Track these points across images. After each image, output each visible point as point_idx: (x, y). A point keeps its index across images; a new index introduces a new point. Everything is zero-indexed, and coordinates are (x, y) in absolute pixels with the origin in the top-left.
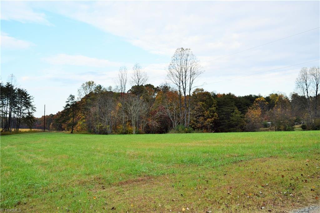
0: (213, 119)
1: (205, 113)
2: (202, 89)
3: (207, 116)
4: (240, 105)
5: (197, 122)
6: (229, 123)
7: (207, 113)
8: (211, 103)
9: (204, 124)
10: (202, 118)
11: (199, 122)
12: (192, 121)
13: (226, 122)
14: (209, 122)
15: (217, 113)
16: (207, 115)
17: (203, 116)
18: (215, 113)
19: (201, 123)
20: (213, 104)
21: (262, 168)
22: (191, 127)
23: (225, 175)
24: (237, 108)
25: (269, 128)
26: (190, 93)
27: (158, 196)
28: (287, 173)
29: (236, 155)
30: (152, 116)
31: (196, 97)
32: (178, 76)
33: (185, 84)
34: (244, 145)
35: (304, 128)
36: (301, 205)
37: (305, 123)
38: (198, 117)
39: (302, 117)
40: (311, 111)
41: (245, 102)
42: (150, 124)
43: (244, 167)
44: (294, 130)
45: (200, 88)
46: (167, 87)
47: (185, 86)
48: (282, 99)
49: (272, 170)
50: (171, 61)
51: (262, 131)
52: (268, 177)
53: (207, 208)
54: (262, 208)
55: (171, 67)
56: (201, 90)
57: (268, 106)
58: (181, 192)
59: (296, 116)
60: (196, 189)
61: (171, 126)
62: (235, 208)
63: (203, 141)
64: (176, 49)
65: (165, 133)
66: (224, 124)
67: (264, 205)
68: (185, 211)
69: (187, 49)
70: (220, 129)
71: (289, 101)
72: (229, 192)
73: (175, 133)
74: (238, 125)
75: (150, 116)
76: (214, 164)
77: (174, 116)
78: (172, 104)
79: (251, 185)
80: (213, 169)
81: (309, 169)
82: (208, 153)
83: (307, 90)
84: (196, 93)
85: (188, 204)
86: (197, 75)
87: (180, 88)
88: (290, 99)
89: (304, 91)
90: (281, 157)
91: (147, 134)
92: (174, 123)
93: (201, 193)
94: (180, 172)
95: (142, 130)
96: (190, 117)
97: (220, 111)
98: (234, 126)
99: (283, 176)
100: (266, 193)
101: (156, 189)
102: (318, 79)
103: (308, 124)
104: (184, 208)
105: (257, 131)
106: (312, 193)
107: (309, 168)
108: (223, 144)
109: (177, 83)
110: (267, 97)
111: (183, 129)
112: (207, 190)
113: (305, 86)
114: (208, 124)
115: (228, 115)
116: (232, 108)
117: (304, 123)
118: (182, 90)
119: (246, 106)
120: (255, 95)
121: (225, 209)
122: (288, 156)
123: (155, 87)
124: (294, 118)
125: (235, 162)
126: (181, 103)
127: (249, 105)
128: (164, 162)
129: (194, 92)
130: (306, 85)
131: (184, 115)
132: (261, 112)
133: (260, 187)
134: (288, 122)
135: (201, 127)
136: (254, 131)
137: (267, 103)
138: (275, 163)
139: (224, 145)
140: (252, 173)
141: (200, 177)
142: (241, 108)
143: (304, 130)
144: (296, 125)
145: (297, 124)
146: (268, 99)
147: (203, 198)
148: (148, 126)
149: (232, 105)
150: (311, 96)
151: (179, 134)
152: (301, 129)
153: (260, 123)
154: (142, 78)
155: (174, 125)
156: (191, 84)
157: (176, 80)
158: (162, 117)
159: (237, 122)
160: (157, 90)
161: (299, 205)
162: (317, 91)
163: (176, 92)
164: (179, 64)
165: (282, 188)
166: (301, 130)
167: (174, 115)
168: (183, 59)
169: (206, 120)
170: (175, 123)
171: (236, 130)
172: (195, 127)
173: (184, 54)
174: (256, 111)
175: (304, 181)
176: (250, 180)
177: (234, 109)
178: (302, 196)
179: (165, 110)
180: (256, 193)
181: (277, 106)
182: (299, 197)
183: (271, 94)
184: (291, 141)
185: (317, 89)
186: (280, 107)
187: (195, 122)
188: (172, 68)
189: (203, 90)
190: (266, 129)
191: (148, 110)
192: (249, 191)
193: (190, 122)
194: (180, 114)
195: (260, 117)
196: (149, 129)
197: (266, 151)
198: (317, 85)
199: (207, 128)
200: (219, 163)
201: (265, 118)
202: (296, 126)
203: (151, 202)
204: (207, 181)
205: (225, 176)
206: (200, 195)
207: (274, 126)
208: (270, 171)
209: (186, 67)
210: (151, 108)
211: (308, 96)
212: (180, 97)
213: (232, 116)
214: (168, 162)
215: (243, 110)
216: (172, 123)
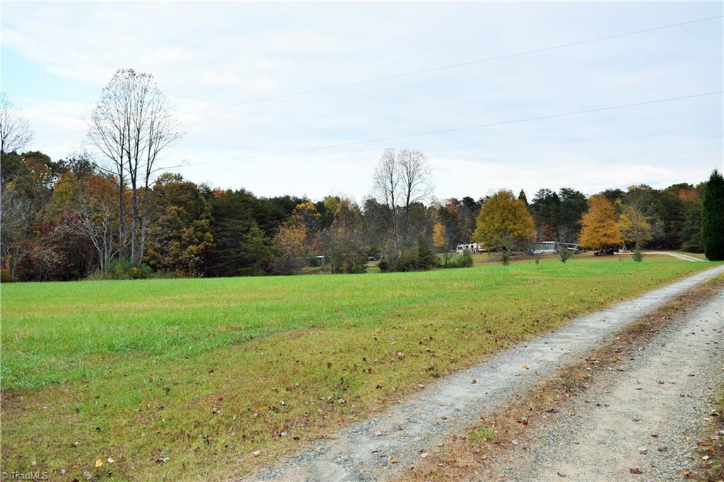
0: (201, 246)
1: (184, 232)
2: (179, 175)
3: (188, 239)
4: (264, 217)
5: (163, 252)
6: (239, 255)
7: (187, 232)
8: (199, 209)
9: (180, 257)
10: (176, 243)
11: (167, 252)
12: (150, 251)
13: (232, 254)
14: (192, 252)
15: (211, 233)
16: (188, 237)
17: (180, 238)
18: (207, 232)
19: (173, 255)
20: (202, 211)
21: (291, 351)
22: (149, 264)
23: (212, 371)
24: (256, 223)
25: (319, 268)
26: (147, 182)
27: (32, 439)
28: (338, 358)
29: (243, 327)
30: (41, 237)
31: (163, 194)
32: (118, 139)
33: (136, 160)
34: (262, 304)
35: (384, 268)
36: (356, 419)
37: (387, 257)
38: (166, 242)
39: (382, 247)
40: (398, 235)
41: (273, 210)
42: (36, 256)
43: (254, 353)
44: (366, 272)
45: (174, 172)
46: (87, 163)
47: (136, 164)
48: (347, 208)
49: (312, 354)
50: (99, 100)
51: (305, 273)
52: (301, 369)
53: (158, 452)
54: (280, 435)
55: (99, 113)
56: (175, 177)
57: (320, 221)
58: (98, 421)
59: (371, 243)
60: (137, 410)
61: (96, 261)
62: (224, 443)
63: (173, 297)
64: (117, 70)
65: (77, 279)
66: (228, 257)
67: (286, 428)
68: (102, 467)
69: (144, 75)
70: (217, 268)
71: (360, 214)
72: (215, 410)
73: (105, 278)
74: (258, 261)
75: (35, 235)
76: (190, 348)
77: (105, 238)
78: (99, 209)
79: (264, 389)
80: (186, 361)
81: (379, 347)
82: (177, 324)
83: (392, 192)
84: (163, 184)
85: (112, 448)
86: (167, 142)
87: (121, 170)
88: (362, 209)
89: (387, 194)
90: (332, 325)
91: (26, 281)
92: (104, 254)
93: (150, 419)
94: (102, 375)
95: (11, 271)
96: (145, 240)
97: (219, 228)
98: (250, 263)
99: (329, 365)
100: (293, 403)
101: (27, 421)
102: (411, 173)
103: (390, 259)
104: (100, 460)
105: (296, 274)
106: (377, 393)
107: (378, 344)
108: (219, 303)
109: (115, 155)
110: (319, 203)
111: (126, 270)
112: (163, 411)
113: (390, 186)
114: (190, 258)
115: (237, 237)
116: (247, 222)
117: (384, 258)
118: (126, 173)
119: (277, 219)
120: (295, 196)
121: (202, 449)
122: (345, 323)
123: (52, 161)
124: (368, 247)
125: (238, 342)
126: (123, 205)
127: (283, 218)
128: (62, 352)
129: (159, 182)
130: (392, 182)
131: (131, 236)
132: (306, 233)
133: (283, 391)
134: (355, 256)
135: (173, 264)
136: (290, 274)
137: (319, 214)
138: (319, 339)
139: (219, 306)
140: (271, 362)
141: (151, 381)
142: (265, 223)
143: (384, 272)
144: (370, 262)
145: (371, 260)
146: (320, 207)
147: (152, 429)
148: (30, 261)
149: (245, 215)
150: (398, 206)
151: (114, 281)
152: (378, 269)
153: (303, 256)
154: (14, 134)
155: (104, 259)
156: (150, 162)
157: (111, 148)
158: (69, 240)
159: (255, 255)
160: (58, 168)
161: (353, 419)
162: (409, 196)
163: (111, 176)
164: (122, 110)
165: (325, 389)
166: (379, 272)
167: (103, 234)
168: (132, 97)
169: (185, 250)
170: (106, 253)
171: (252, 271)
172: (158, 265)
173: (135, 86)
174: (297, 231)
175: (367, 371)
176: (264, 378)
177: (250, 226)
178: (361, 401)
179: (79, 221)
180: (274, 405)
181: (336, 223)
182: (355, 403)
183: (328, 196)
184: (356, 293)
185: (409, 192)
186: (344, 225)
187: (159, 254)
188: (103, 117)
189: (182, 178)
190: (314, 269)
191: (31, 219)
192: (259, 402)
193: (145, 252)
194: (119, 233)
195: (303, 245)
196: (33, 268)
197: (305, 315)
198: (410, 185)
199: (187, 267)
200: (201, 345)
201: (314, 246)
202: (371, 264)
203: (8, 457)
204: (168, 390)
205: (212, 374)
206: (147, 424)
207: (330, 265)
208: (306, 357)
209: (139, 117)
210: (39, 215)
211: (393, 205)
212: (121, 191)
213: (245, 240)
214: (72, 352)
215: (270, 227)
216: (97, 255)
